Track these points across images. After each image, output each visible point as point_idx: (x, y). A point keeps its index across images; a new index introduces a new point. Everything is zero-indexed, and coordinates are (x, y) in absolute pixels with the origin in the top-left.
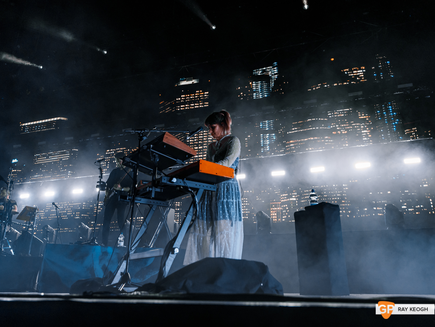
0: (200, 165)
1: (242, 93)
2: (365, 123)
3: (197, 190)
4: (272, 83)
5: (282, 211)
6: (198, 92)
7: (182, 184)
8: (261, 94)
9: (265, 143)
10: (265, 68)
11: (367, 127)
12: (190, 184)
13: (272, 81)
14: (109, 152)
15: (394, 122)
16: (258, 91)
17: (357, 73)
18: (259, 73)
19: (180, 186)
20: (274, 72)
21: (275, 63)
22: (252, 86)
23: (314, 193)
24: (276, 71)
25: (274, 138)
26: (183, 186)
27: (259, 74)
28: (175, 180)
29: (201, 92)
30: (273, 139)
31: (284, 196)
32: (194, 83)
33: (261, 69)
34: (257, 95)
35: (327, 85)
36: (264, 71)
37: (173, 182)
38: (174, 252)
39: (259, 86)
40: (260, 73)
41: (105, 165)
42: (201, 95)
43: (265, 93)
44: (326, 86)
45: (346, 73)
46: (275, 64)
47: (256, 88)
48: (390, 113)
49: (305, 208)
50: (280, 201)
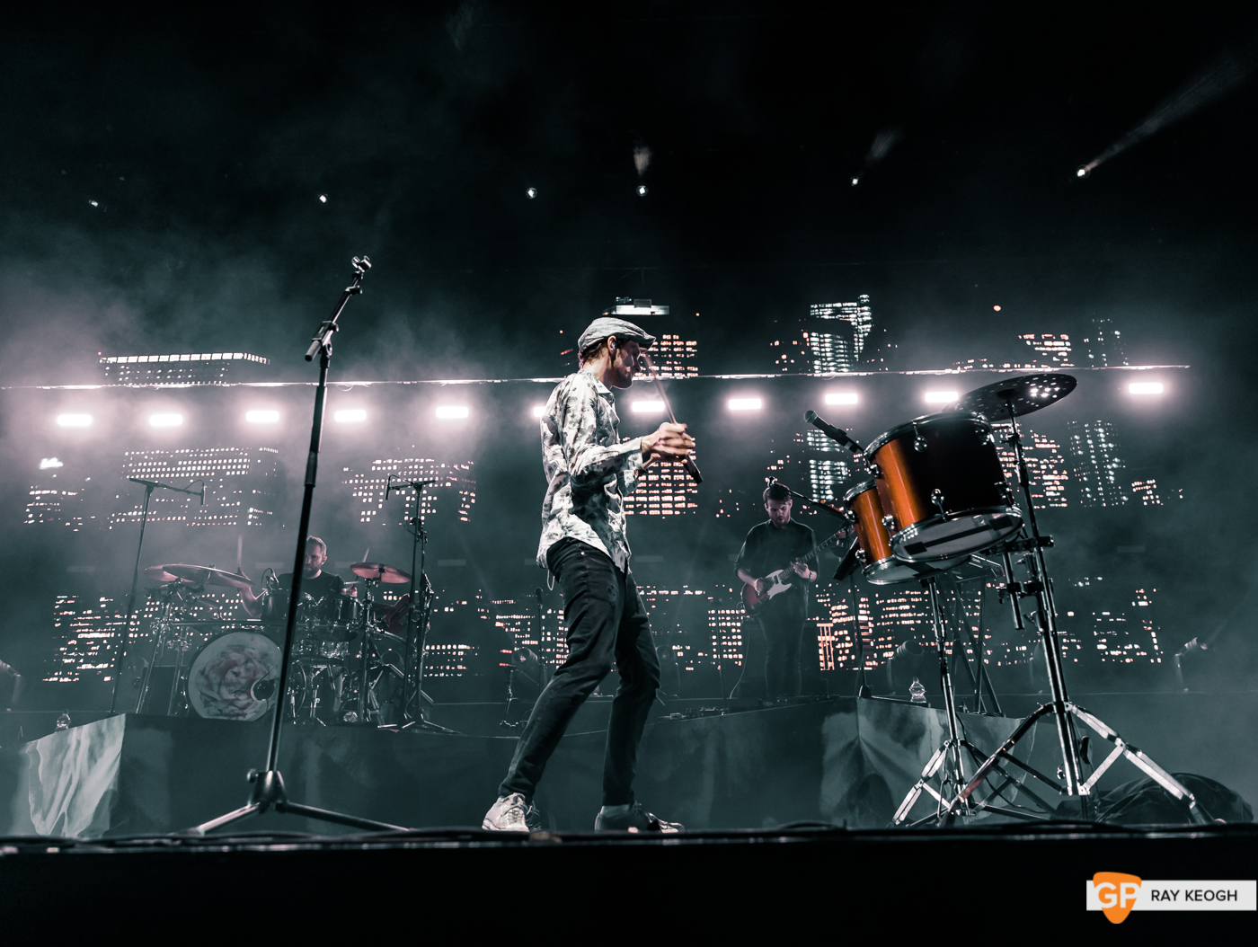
1: (784, 357)
2: (1049, 459)
4: (859, 342)
5: (834, 643)
6: (669, 337)
8: (832, 364)
9: (822, 482)
10: (839, 305)
11: (1054, 469)
13: (859, 338)
14: (381, 465)
15: (1111, 463)
16: (826, 357)
17: (1053, 346)
18: (827, 314)
20: (862, 317)
21: (864, 296)
22: (810, 342)
24: (867, 316)
25: (844, 473)
27: (826, 317)
29: (676, 340)
30: (841, 475)
31: (840, 611)
32: (656, 313)
33: (829, 305)
34: (823, 366)
35: (987, 363)
36: (837, 311)
39: (827, 345)
40: (829, 315)
41: (370, 500)
42: (676, 346)
43: (842, 363)
44: (985, 366)
45: (1029, 343)
46: (863, 298)
47: (820, 347)
48: (1101, 443)
50: (831, 622)
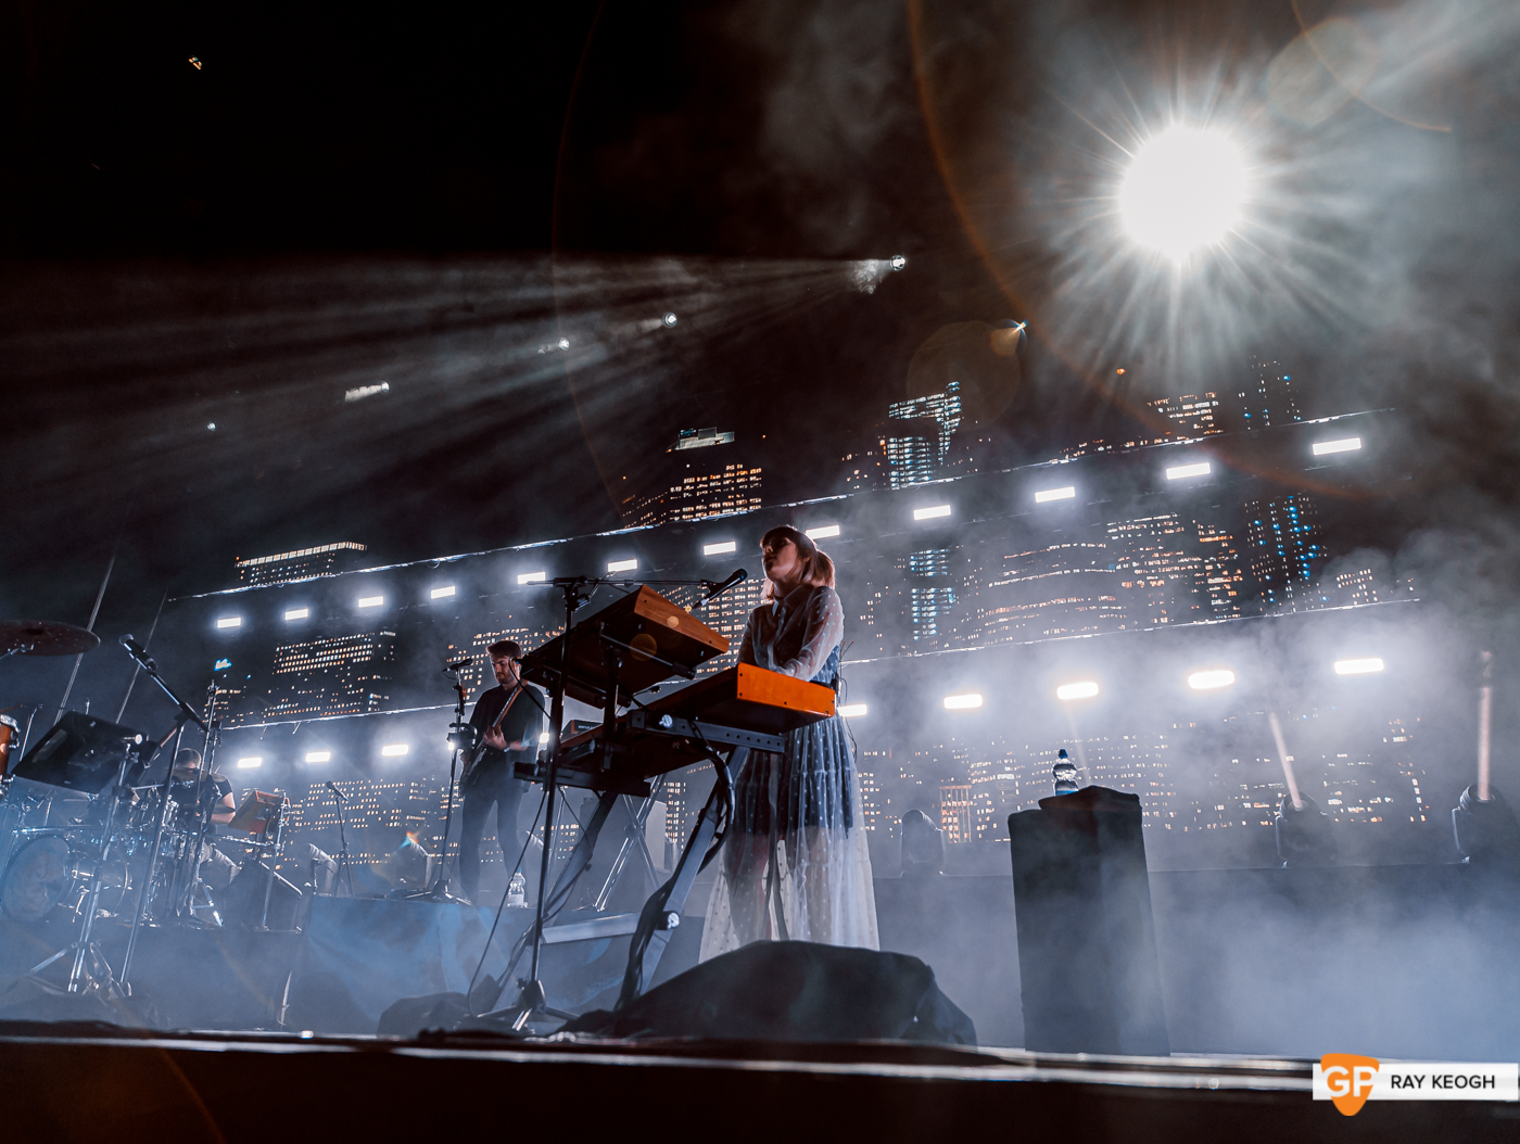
0: (739, 678)
1: (856, 472)
2: (1216, 556)
3: (731, 749)
4: (944, 441)
5: (973, 809)
6: (732, 467)
7: (688, 732)
8: (911, 473)
9: (925, 615)
10: (923, 399)
11: (1223, 569)
12: (713, 732)
13: (945, 436)
14: (481, 640)
15: (1305, 552)
16: (905, 465)
17: (1195, 410)
18: (908, 412)
19: (681, 738)
20: (950, 409)
21: (953, 384)
22: (887, 450)
23: (1065, 761)
24: (956, 407)
25: (951, 601)
26: (689, 738)
27: (907, 417)
28: (667, 721)
29: (740, 470)
30: (948, 604)
31: (982, 768)
32: (721, 442)
33: (912, 402)
34: (900, 477)
35: (1104, 445)
36: (920, 407)
37: (663, 727)
38: (667, 923)
39: (907, 450)
40: (910, 414)
41: (471, 677)
42: (740, 477)
43: (924, 469)
44: (1101, 449)
45: (1161, 410)
46: (952, 387)
47: (898, 455)
48: (1293, 526)
49: (1042, 802)
50: (970, 783)
